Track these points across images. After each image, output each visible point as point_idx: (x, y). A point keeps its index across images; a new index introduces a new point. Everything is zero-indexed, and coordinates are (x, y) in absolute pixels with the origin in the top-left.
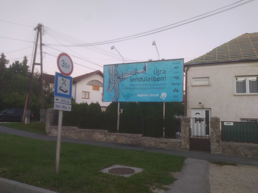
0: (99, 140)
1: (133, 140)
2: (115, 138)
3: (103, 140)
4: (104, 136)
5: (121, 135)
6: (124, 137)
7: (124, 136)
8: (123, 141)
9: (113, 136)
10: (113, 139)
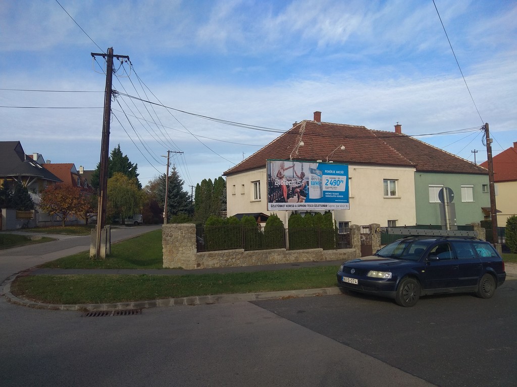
0: (277, 263)
1: (316, 256)
2: (297, 257)
4: (283, 256)
7: (306, 253)
9: (293, 255)
10: (294, 259)
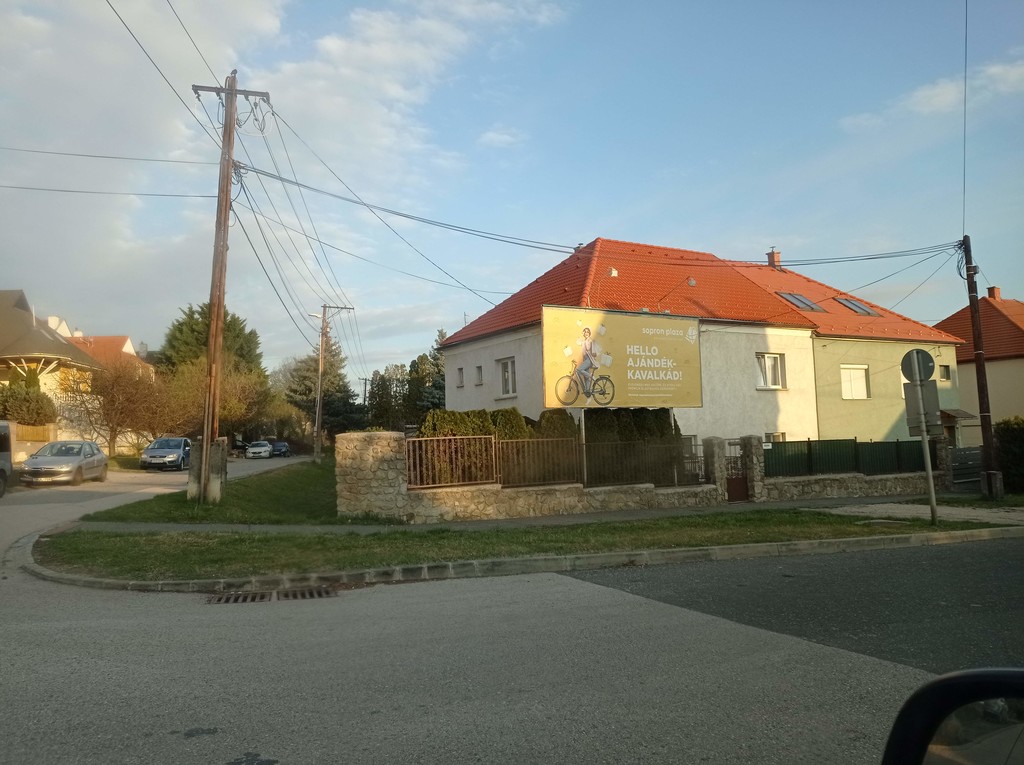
0: (565, 513)
1: (641, 499)
2: (604, 500)
3: (577, 511)
4: (577, 498)
5: (616, 492)
6: (622, 496)
7: (621, 492)
8: (621, 505)
9: (597, 497)
10: (598, 504)
